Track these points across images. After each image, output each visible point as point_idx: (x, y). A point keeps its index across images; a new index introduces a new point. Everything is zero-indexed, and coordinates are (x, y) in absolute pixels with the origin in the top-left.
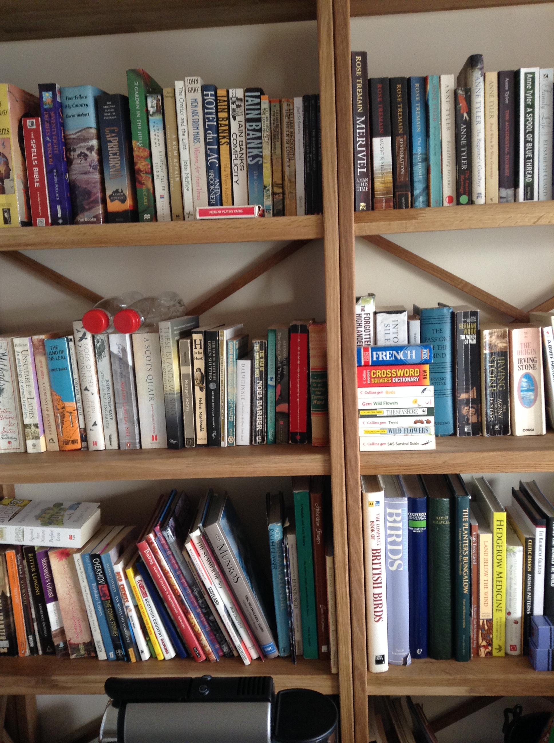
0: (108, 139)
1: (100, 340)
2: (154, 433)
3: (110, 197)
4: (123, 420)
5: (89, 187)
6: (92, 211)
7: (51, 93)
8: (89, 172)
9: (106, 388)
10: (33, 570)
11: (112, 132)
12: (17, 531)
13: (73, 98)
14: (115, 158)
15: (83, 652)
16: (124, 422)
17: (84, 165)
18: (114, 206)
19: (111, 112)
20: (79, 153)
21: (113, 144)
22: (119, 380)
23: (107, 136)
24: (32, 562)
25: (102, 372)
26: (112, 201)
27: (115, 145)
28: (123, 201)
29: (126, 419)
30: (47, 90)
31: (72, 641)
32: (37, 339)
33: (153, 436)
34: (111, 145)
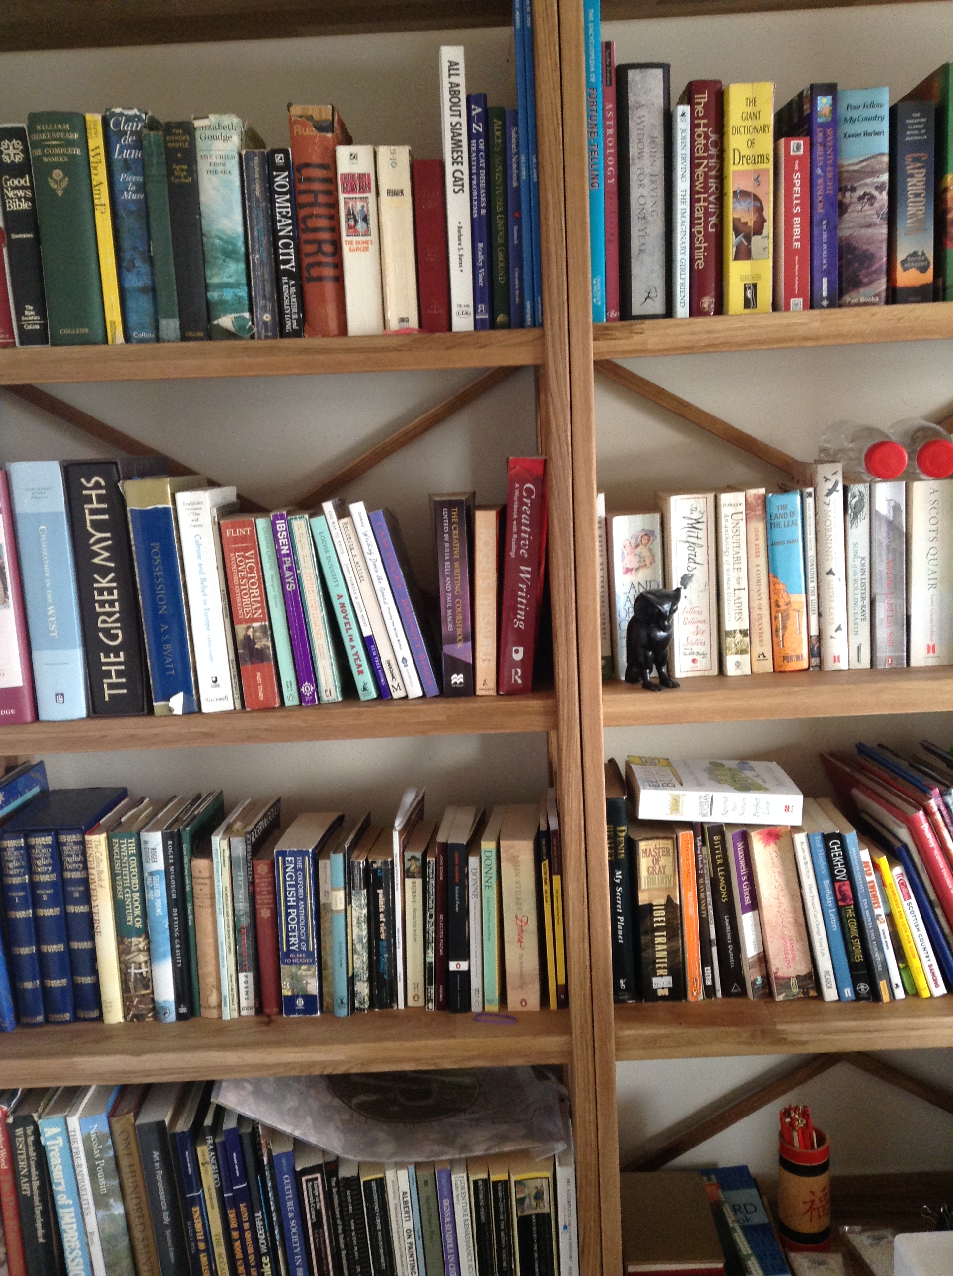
0: (909, 172)
1: (857, 493)
2: (931, 640)
3: (903, 262)
4: (885, 621)
5: (872, 249)
6: (874, 285)
7: (830, 98)
8: (875, 225)
9: (859, 570)
10: (719, 861)
11: (916, 160)
12: (703, 799)
13: (859, 107)
14: (918, 202)
15: (795, 991)
16: (885, 624)
17: (868, 212)
18: (906, 278)
19: (919, 129)
20: (862, 193)
21: (915, 180)
22: (884, 557)
23: (908, 168)
24: (718, 849)
25: (855, 545)
26: (905, 270)
27: (918, 181)
28: (923, 270)
29: (890, 619)
30: (825, 94)
31: (780, 974)
32: (755, 495)
33: (929, 646)
34: (914, 180)
